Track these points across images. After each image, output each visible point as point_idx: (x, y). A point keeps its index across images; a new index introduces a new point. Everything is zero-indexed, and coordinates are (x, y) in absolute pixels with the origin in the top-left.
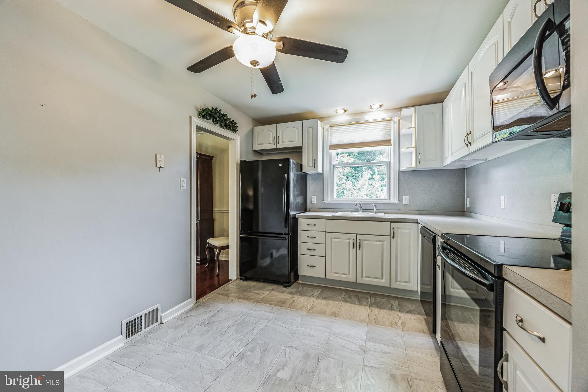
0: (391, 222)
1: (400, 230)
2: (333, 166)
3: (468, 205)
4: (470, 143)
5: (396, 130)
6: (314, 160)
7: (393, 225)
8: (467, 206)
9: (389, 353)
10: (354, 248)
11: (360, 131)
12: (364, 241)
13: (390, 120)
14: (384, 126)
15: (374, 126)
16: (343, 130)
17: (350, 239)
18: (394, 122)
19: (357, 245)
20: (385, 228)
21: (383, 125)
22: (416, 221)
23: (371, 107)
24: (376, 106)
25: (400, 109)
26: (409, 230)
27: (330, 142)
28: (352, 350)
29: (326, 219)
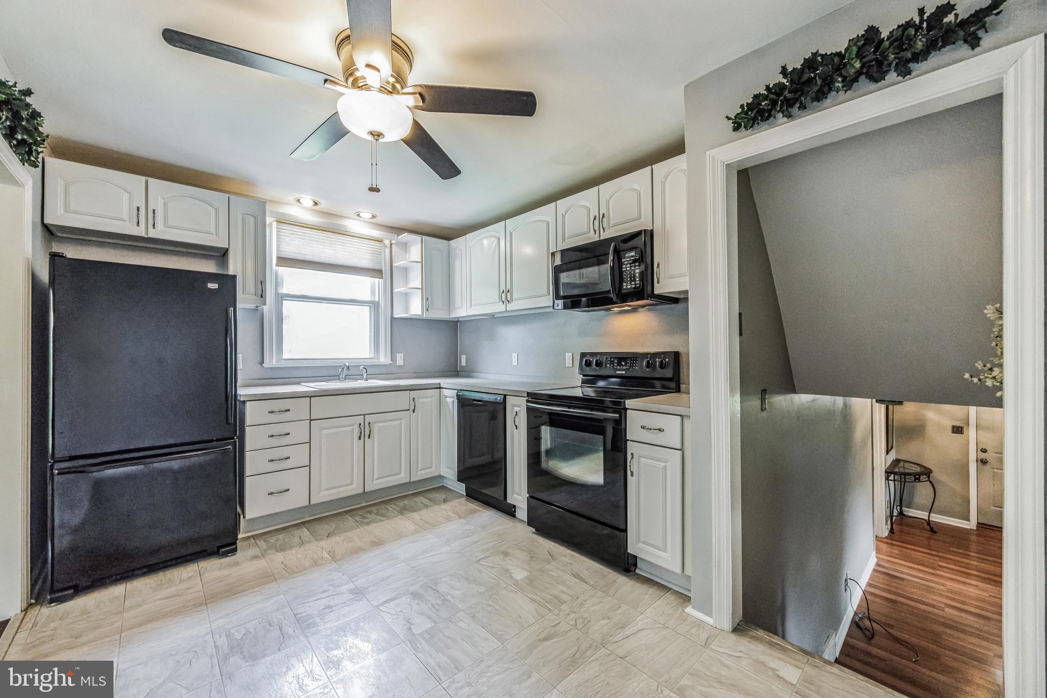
0: (411, 390)
1: (421, 400)
2: (280, 297)
3: (464, 364)
4: (509, 301)
5: (387, 258)
6: (259, 283)
7: (414, 394)
8: (462, 365)
9: (391, 576)
10: (360, 438)
11: (335, 244)
12: (376, 424)
13: (381, 241)
14: (372, 248)
15: (358, 242)
16: (305, 236)
17: (353, 425)
18: (385, 246)
19: (365, 433)
20: (403, 399)
21: (372, 245)
22: (438, 386)
23: (359, 214)
24: (366, 215)
25: (398, 230)
26: (431, 399)
27: (278, 250)
28: (345, 602)
29: (310, 397)
